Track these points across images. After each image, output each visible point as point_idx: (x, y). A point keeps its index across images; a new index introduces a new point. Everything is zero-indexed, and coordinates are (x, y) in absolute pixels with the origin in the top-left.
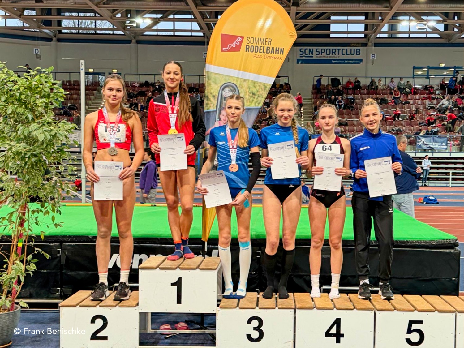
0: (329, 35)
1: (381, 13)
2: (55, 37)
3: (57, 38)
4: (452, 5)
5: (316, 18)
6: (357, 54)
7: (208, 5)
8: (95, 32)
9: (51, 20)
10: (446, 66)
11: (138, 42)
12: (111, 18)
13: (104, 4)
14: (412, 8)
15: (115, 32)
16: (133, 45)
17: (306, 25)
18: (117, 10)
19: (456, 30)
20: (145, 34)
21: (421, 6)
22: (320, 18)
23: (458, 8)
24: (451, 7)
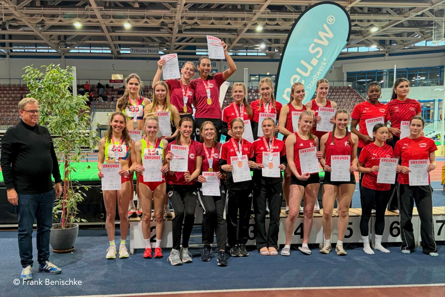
0: (195, 53)
1: (230, 39)
2: (8, 54)
3: (9, 55)
4: (275, 34)
5: (187, 42)
6: (214, 66)
7: (116, 31)
8: (36, 51)
9: (5, 43)
10: (271, 74)
11: (66, 57)
12: (49, 41)
13: (44, 31)
14: (251, 35)
15: (50, 51)
16: (63, 59)
17: (181, 46)
18: (53, 35)
19: (276, 51)
20: (70, 51)
21: (256, 34)
22: (189, 42)
23: (279, 35)
24: (275, 35)
